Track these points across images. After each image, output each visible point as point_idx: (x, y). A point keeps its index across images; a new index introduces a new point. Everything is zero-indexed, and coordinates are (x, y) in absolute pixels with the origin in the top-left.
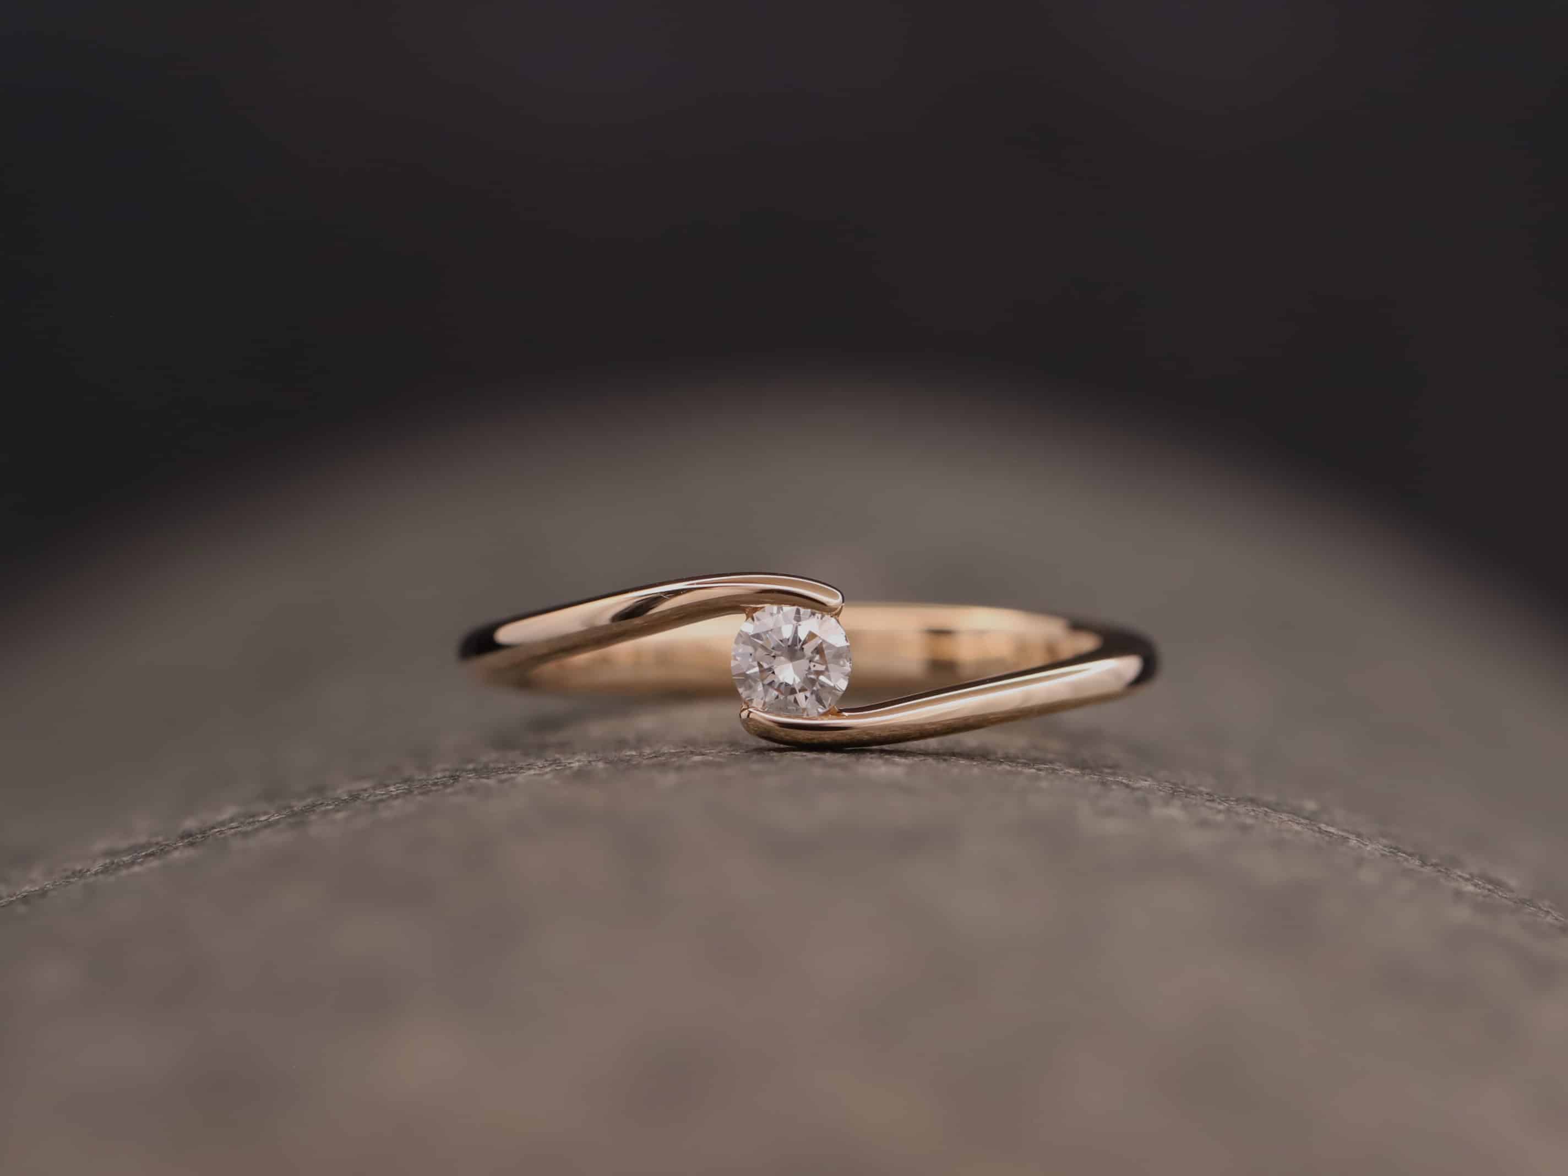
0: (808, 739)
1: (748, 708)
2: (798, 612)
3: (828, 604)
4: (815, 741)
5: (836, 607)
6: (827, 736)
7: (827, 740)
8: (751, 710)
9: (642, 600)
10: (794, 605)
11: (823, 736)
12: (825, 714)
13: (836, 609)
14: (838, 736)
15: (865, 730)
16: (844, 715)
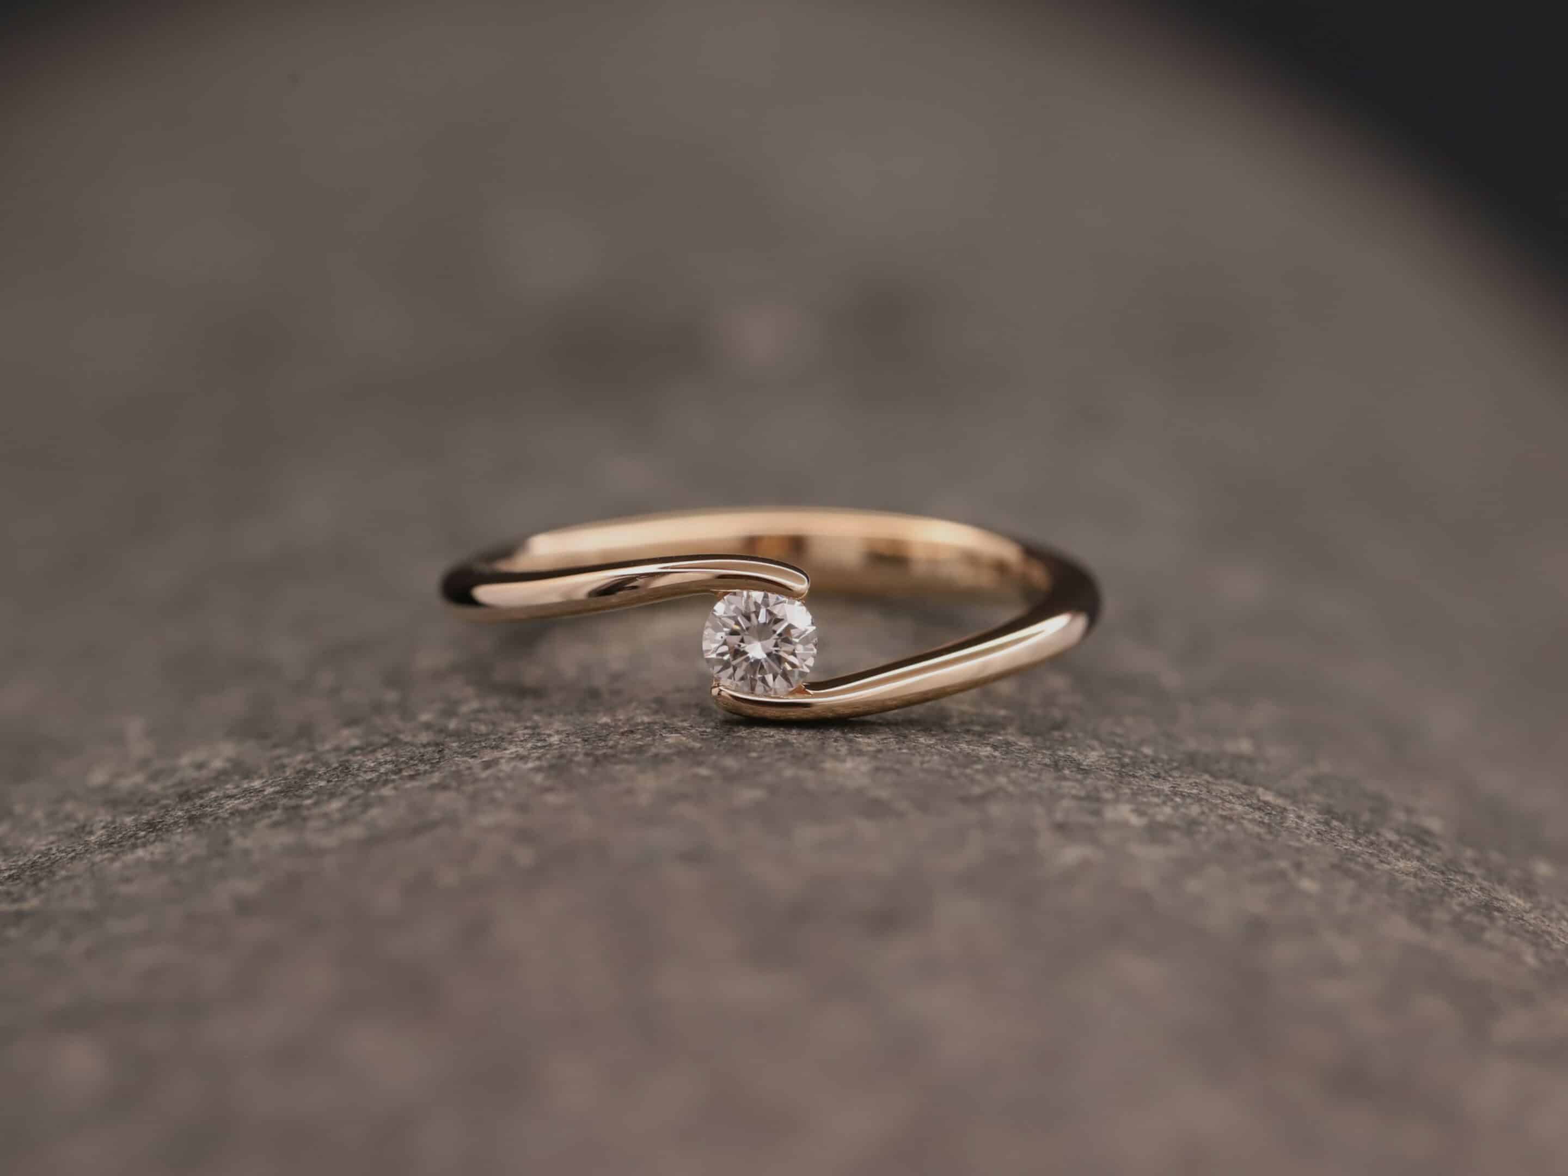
0: (776, 717)
1: (718, 686)
2: (766, 597)
3: (794, 589)
4: (782, 718)
5: (802, 592)
6: (793, 714)
7: (794, 717)
8: (721, 688)
9: (619, 579)
10: (763, 591)
11: (789, 714)
12: (792, 693)
13: (803, 594)
14: (804, 714)
15: (830, 708)
16: (809, 694)
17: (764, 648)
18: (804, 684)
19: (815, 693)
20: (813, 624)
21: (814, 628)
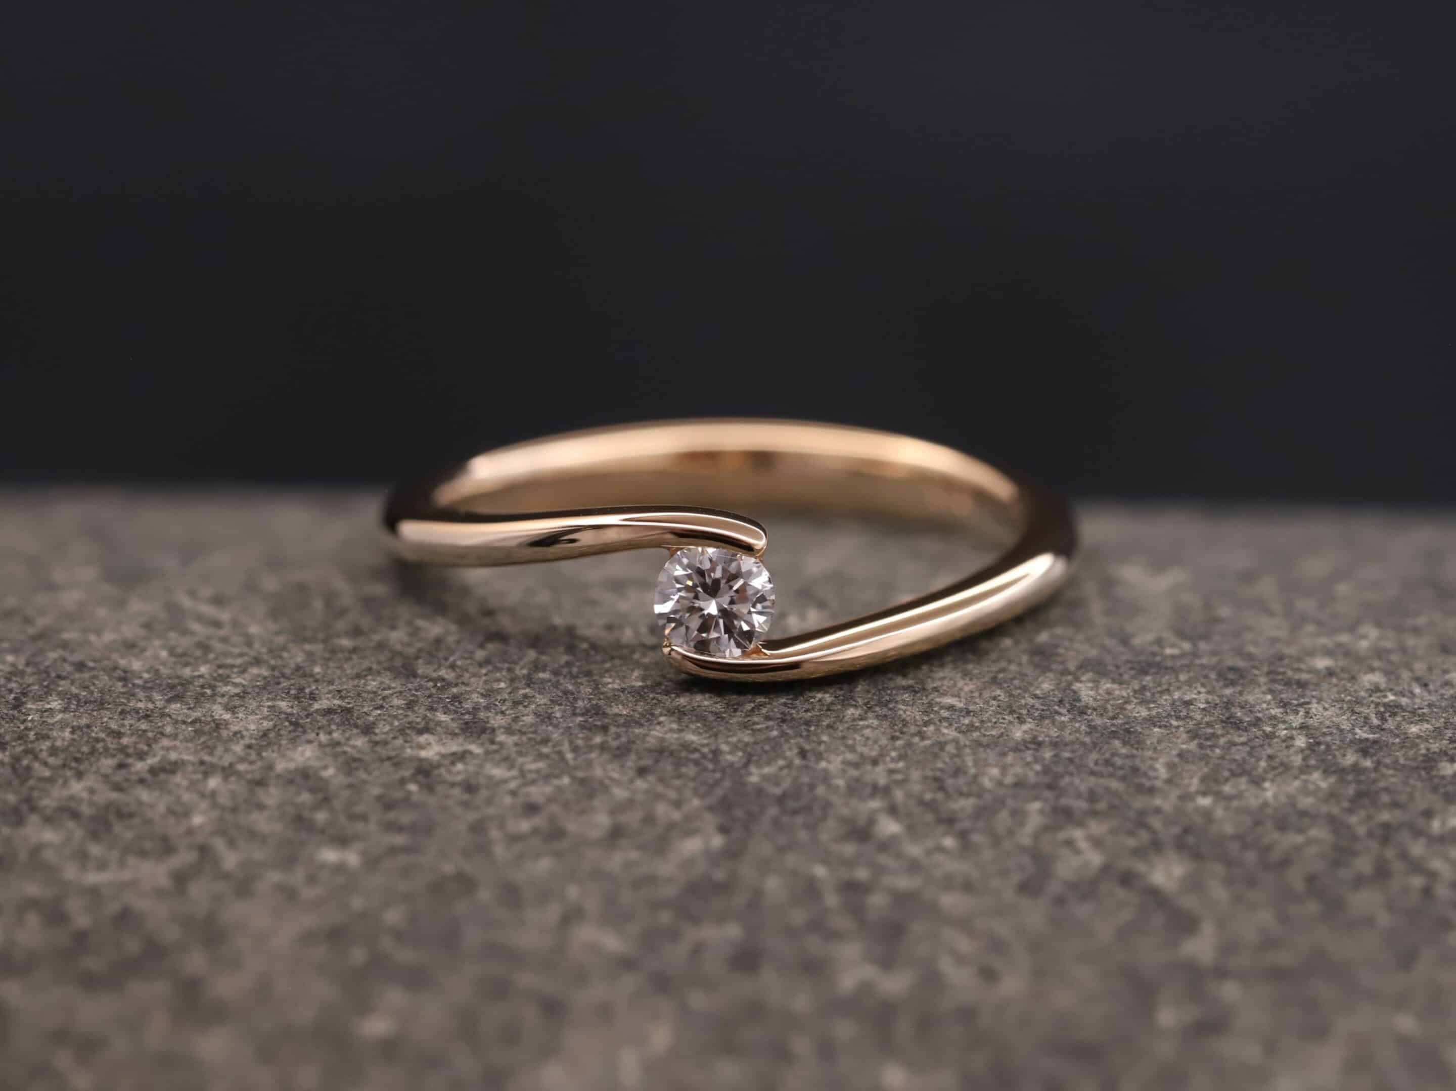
1: (670, 645)
2: (722, 553)
3: (753, 546)
5: (761, 548)
8: (673, 647)
10: (720, 547)
13: (761, 551)
16: (766, 654)
17: (718, 604)
18: (761, 643)
19: (771, 654)
20: (770, 581)
21: (772, 586)
